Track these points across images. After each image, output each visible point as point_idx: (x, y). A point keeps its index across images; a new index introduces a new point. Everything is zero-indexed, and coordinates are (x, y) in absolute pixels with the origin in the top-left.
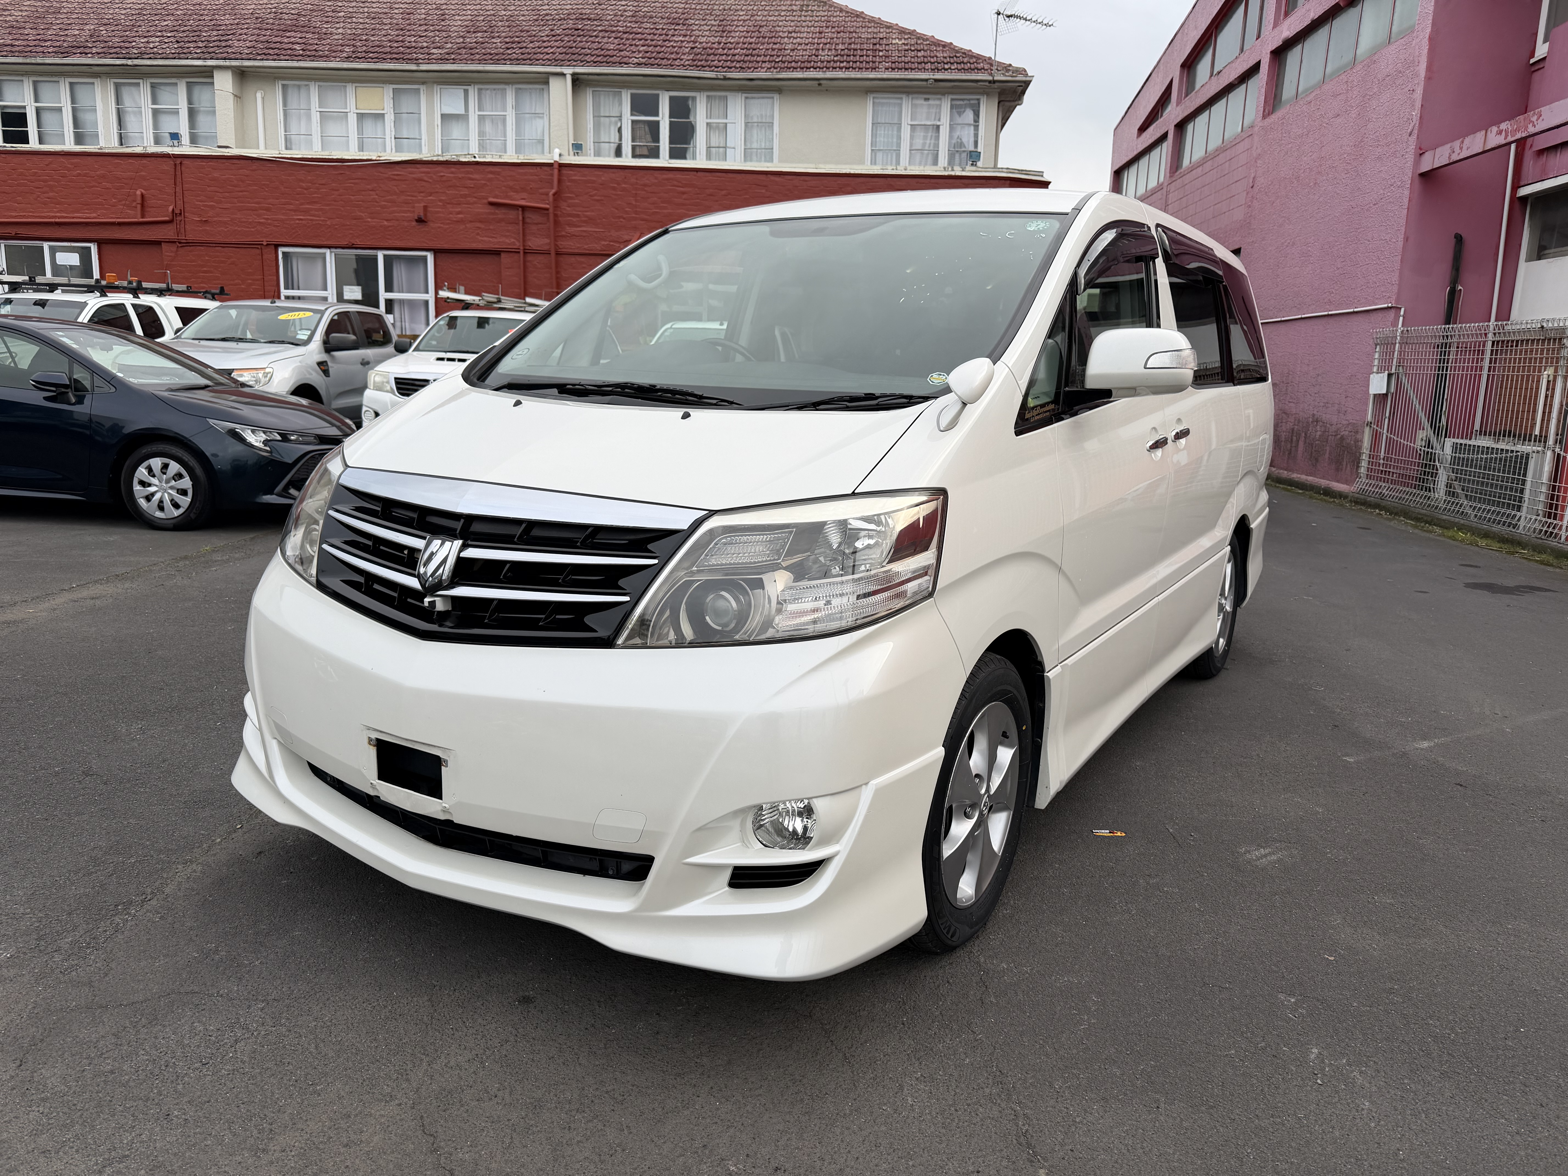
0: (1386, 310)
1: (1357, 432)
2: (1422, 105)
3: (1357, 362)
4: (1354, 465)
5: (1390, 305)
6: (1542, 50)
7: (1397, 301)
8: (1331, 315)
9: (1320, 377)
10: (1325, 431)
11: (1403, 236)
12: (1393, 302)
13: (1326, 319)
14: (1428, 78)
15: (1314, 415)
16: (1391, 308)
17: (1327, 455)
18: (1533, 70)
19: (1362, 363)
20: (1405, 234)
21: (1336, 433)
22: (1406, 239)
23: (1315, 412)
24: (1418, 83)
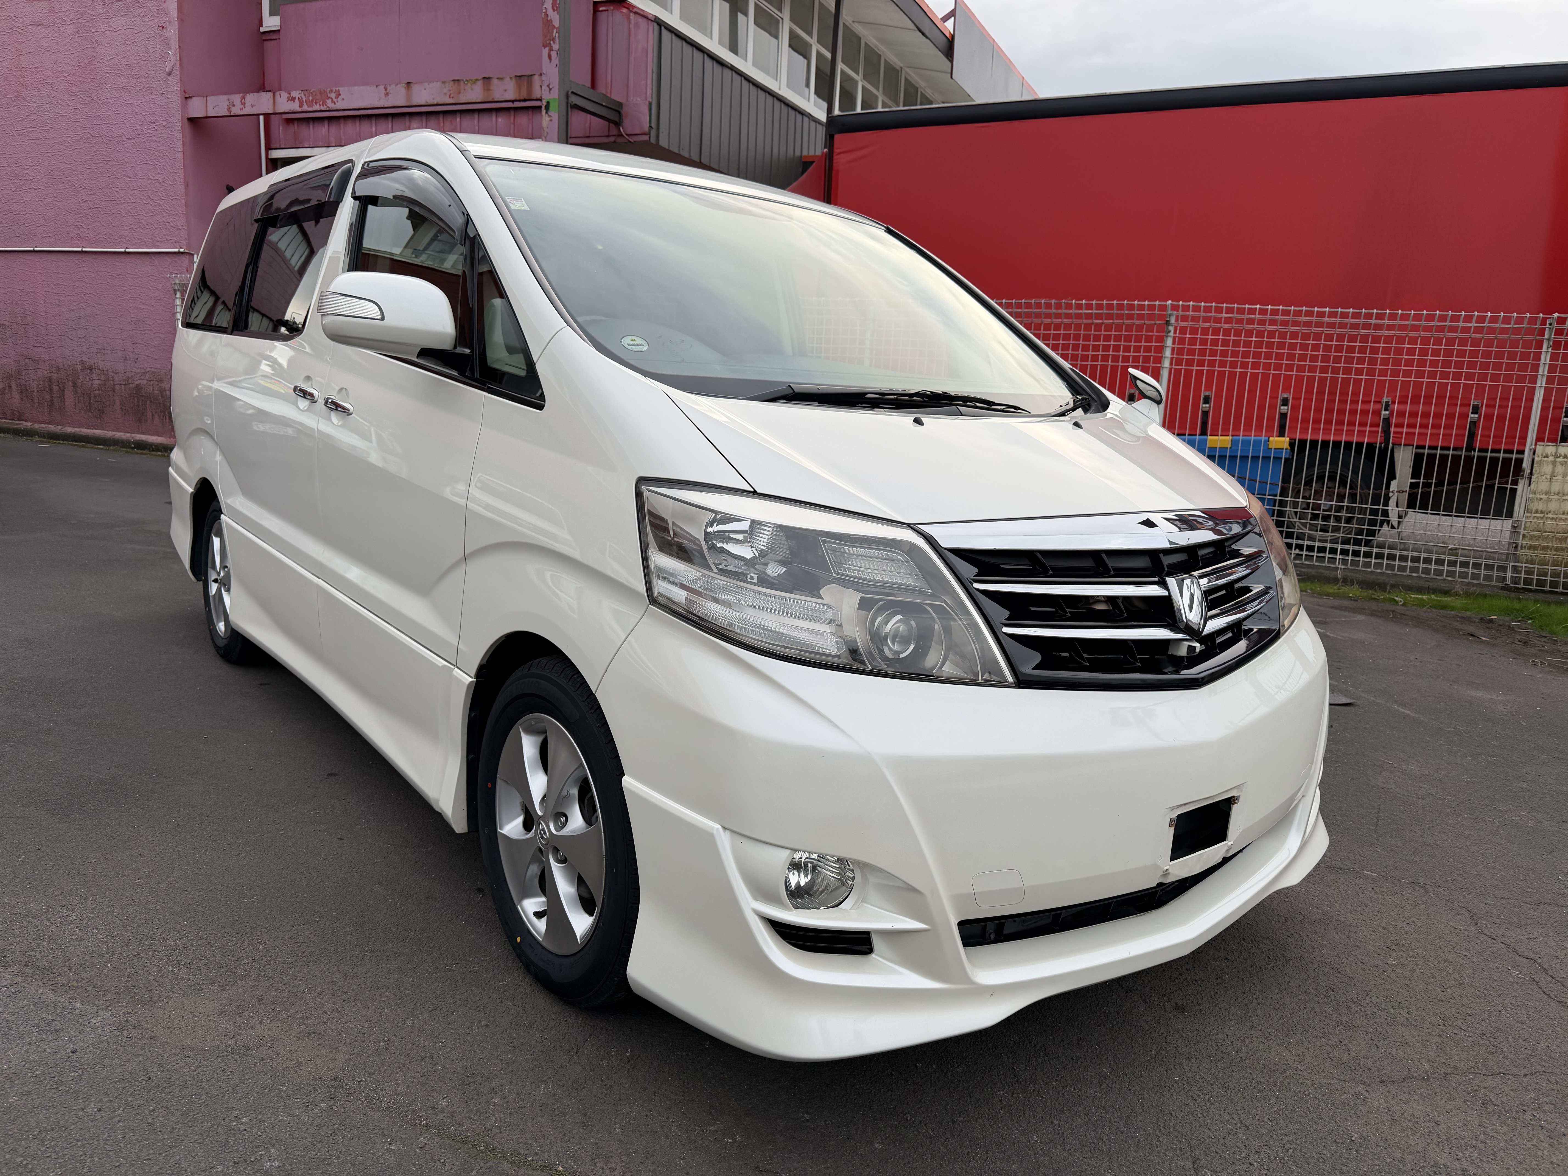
0: (175, 255)
1: (161, 381)
2: (179, 47)
3: (142, 306)
4: (164, 415)
5: (182, 250)
6: (271, 22)
7: (188, 246)
8: (86, 252)
9: (82, 320)
10: (107, 380)
11: (182, 180)
12: (185, 247)
13: (78, 256)
14: (181, 20)
15: (82, 362)
16: (182, 253)
17: (117, 406)
18: (264, 38)
19: (152, 309)
20: (185, 178)
21: (127, 381)
22: (187, 184)
23: (85, 359)
24: (170, 22)
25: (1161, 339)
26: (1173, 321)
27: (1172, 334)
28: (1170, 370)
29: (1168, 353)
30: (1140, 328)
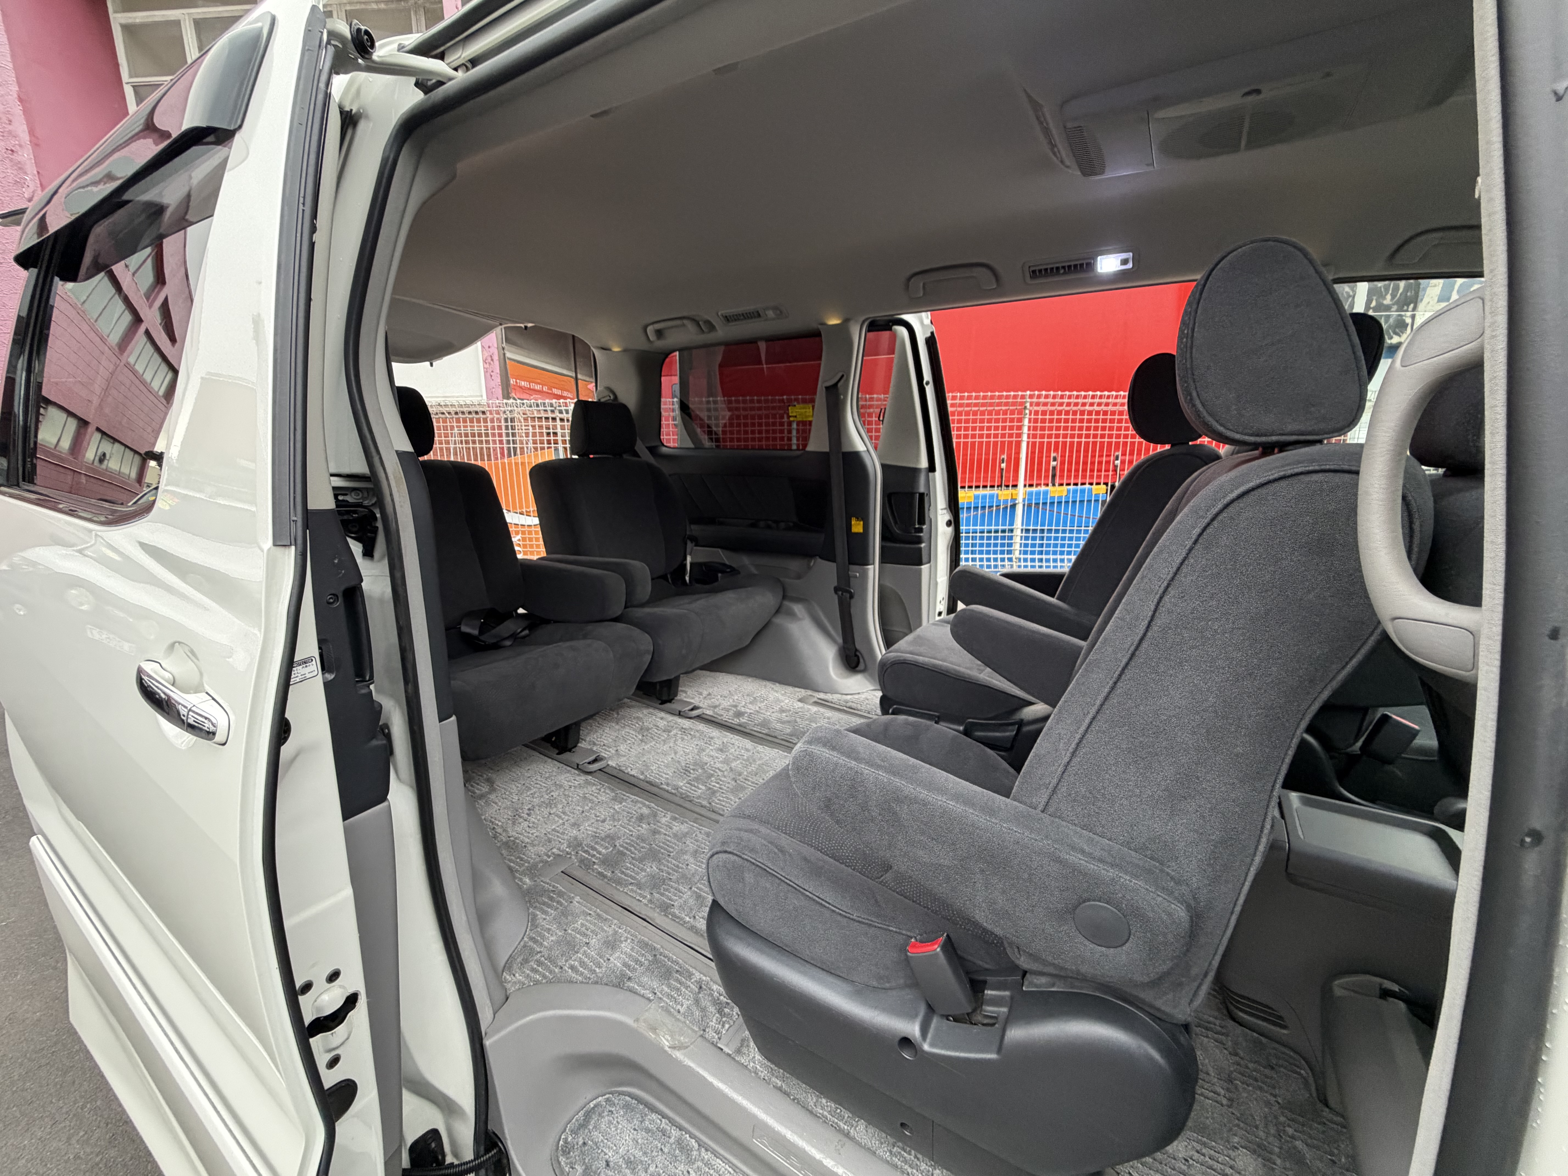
24: (20, 146)
25: (1020, 420)
26: (1028, 405)
27: (1028, 416)
28: (1028, 443)
29: (1025, 430)
30: (1005, 413)
